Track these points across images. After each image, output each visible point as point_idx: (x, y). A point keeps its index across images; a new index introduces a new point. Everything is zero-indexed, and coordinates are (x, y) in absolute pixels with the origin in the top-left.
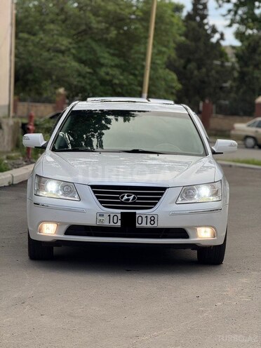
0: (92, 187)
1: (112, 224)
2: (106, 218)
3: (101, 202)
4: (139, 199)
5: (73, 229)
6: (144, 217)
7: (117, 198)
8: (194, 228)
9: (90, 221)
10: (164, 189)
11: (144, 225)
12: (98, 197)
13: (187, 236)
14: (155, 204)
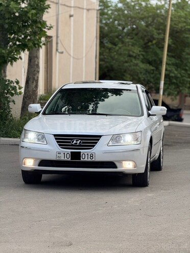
0: (55, 135)
1: (66, 159)
2: (62, 155)
3: (60, 145)
4: (83, 143)
5: (43, 163)
6: (86, 155)
7: (70, 142)
8: (120, 162)
9: (53, 157)
10: (100, 136)
11: (86, 159)
12: (58, 142)
13: (116, 167)
14: (94, 146)
